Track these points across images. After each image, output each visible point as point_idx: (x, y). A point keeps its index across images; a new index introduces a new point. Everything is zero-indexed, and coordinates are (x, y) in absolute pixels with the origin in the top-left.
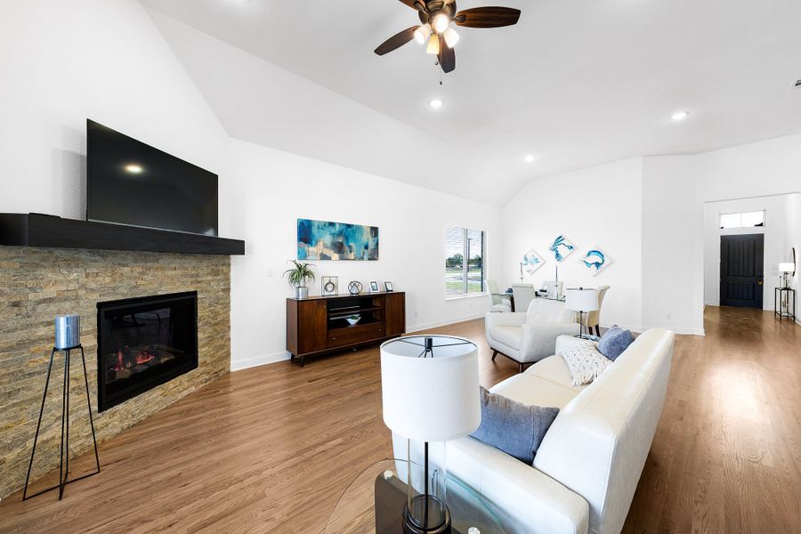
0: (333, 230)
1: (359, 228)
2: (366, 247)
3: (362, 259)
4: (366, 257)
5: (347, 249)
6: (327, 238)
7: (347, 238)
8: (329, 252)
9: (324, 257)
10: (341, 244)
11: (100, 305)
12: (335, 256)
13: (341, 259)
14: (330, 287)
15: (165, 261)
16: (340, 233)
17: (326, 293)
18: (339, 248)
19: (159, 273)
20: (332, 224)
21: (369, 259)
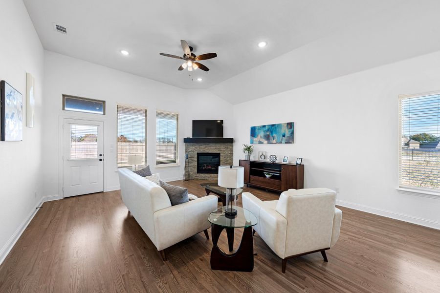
0: (264, 129)
1: (279, 125)
2: (284, 136)
3: (281, 143)
4: (283, 142)
5: (271, 137)
6: (262, 134)
7: (272, 132)
8: (263, 140)
9: (260, 143)
10: (269, 136)
11: (198, 153)
12: (266, 142)
13: (268, 143)
14: (263, 157)
15: (211, 144)
16: (268, 130)
17: (261, 159)
18: (267, 138)
19: (209, 148)
20: (264, 126)
21: (286, 143)
